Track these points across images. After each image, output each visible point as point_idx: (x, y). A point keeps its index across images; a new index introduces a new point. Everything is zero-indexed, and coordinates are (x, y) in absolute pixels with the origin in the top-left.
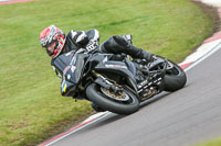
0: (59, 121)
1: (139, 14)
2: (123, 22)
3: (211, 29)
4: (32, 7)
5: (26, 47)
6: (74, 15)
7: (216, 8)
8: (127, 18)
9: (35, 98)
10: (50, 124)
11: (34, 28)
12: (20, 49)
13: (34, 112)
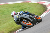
0: (10, 32)
1: (28, 7)
2: (25, 9)
3: (44, 10)
4: (4, 6)
5: (3, 15)
6: (14, 7)
7: (46, 5)
8: (26, 8)
9: (5, 26)
10: (9, 32)
11: (5, 10)
12: (2, 15)
13: (5, 30)
